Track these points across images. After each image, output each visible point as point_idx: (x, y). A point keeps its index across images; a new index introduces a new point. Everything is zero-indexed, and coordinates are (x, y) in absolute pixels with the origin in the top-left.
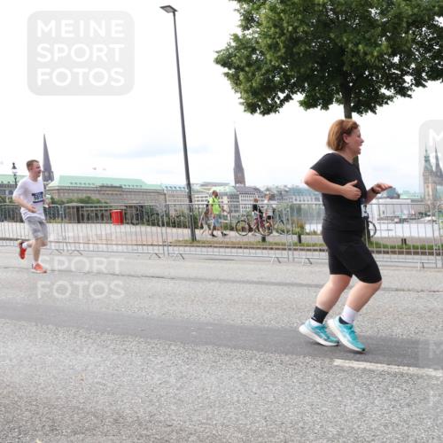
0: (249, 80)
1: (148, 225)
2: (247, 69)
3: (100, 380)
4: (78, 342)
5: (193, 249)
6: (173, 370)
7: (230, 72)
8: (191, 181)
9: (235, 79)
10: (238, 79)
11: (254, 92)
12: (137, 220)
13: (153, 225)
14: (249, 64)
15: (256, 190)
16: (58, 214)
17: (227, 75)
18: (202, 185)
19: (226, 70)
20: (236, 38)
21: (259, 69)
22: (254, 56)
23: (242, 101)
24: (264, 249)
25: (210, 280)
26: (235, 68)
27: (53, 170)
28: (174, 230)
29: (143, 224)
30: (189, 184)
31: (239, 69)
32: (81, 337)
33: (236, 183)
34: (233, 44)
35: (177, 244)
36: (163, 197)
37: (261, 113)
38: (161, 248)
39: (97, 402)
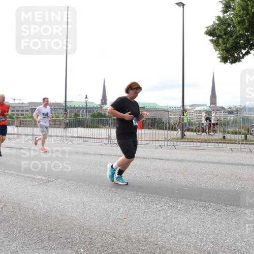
0: (224, 43)
1: (158, 129)
2: (224, 37)
3: (120, 217)
4: (111, 195)
5: (182, 143)
6: (162, 213)
7: (214, 39)
8: (185, 104)
9: (216, 44)
10: (218, 43)
11: (227, 50)
12: (151, 126)
13: (160, 129)
14: (225, 34)
15: (223, 108)
16: (108, 123)
17: (211, 41)
18: (191, 106)
19: (211, 38)
20: (219, 18)
21: (231, 36)
22: (229, 29)
23: (219, 56)
24: (224, 143)
25: (190, 161)
26: (217, 37)
27: (107, 98)
28: (172, 132)
29: (154, 128)
30: (183, 105)
31: (219, 37)
32: (112, 192)
33: (211, 104)
34: (217, 22)
35: (173, 140)
36: (168, 113)
37: (230, 63)
38: (163, 142)
39: (117, 230)
